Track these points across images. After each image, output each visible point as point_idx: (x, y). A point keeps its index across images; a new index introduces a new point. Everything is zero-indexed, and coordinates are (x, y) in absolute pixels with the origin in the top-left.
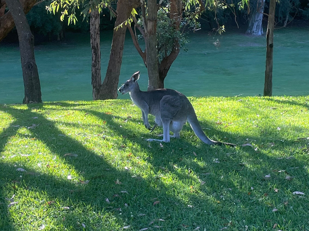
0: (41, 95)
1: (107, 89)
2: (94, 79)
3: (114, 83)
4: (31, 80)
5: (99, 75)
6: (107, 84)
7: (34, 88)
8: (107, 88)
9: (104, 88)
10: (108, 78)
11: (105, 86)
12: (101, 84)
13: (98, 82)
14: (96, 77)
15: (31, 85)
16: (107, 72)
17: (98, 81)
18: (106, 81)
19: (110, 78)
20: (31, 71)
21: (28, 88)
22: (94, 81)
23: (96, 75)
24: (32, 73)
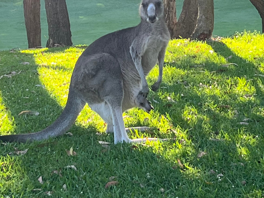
0: (71, 36)
1: (183, 29)
2: (167, 15)
3: (193, 20)
4: (57, 13)
5: (173, 9)
6: (184, 22)
7: (61, 26)
8: (183, 26)
9: (180, 27)
10: (186, 13)
11: (181, 25)
12: (176, 22)
13: (172, 19)
14: (169, 12)
15: (56, 21)
16: (184, 4)
17: (172, 17)
18: (183, 18)
19: (187, 13)
20: (56, 2)
21: (52, 26)
22: (166, 17)
23: (169, 9)
24: (57, 5)
